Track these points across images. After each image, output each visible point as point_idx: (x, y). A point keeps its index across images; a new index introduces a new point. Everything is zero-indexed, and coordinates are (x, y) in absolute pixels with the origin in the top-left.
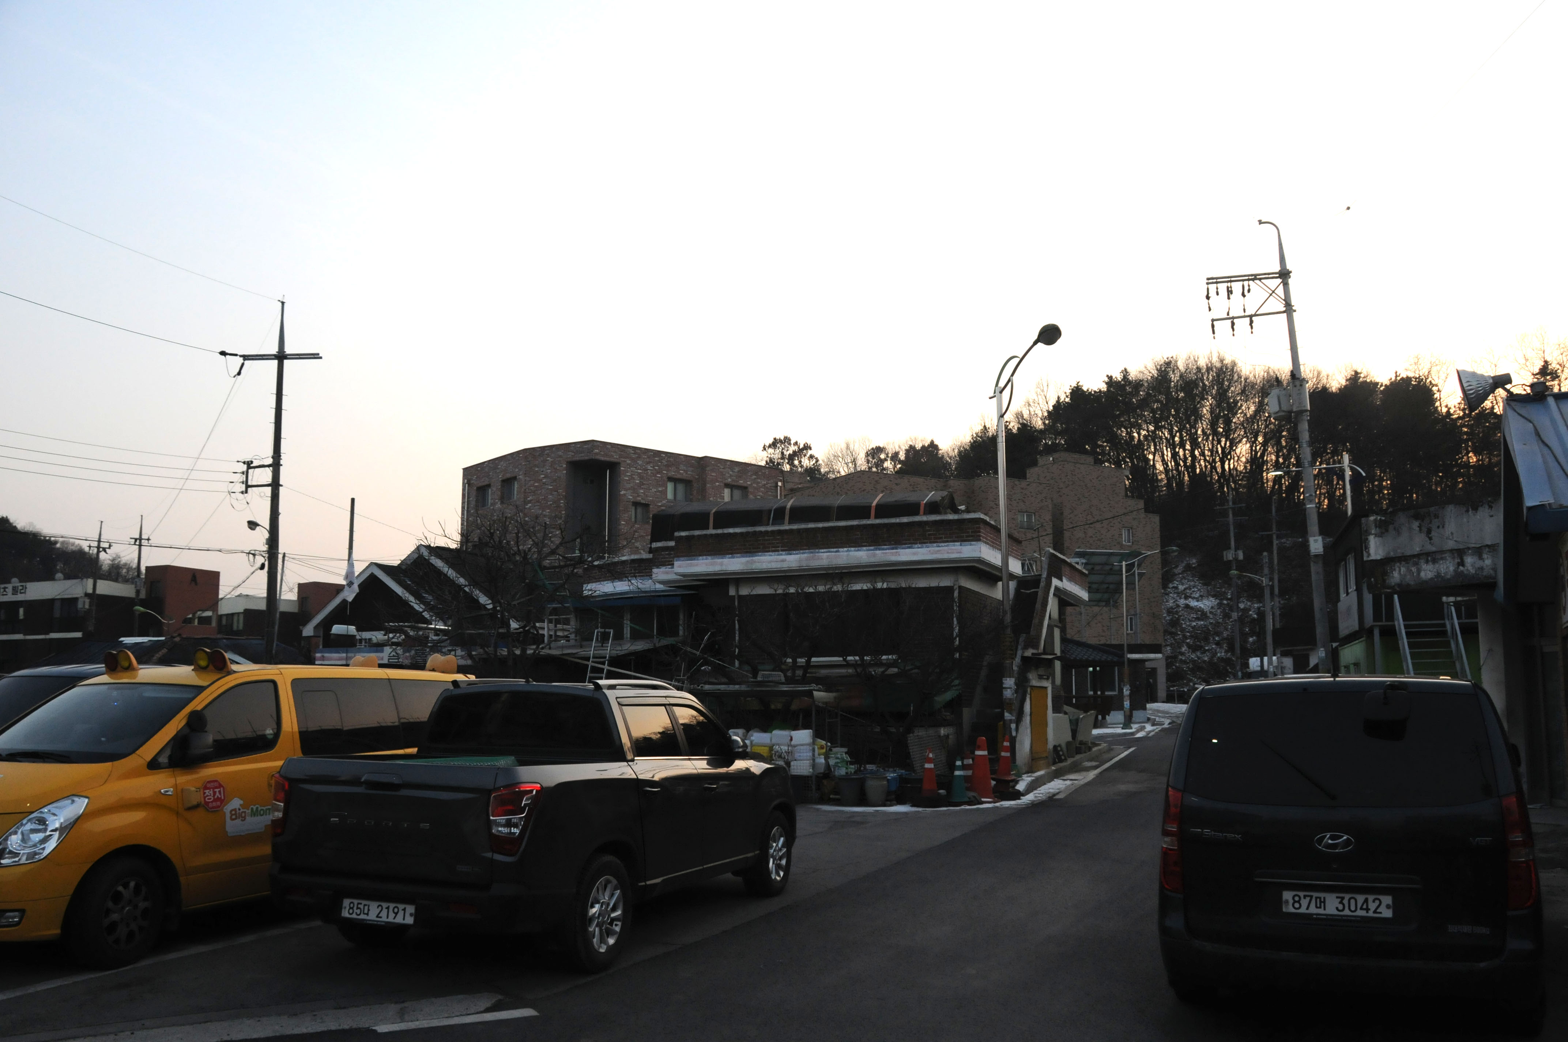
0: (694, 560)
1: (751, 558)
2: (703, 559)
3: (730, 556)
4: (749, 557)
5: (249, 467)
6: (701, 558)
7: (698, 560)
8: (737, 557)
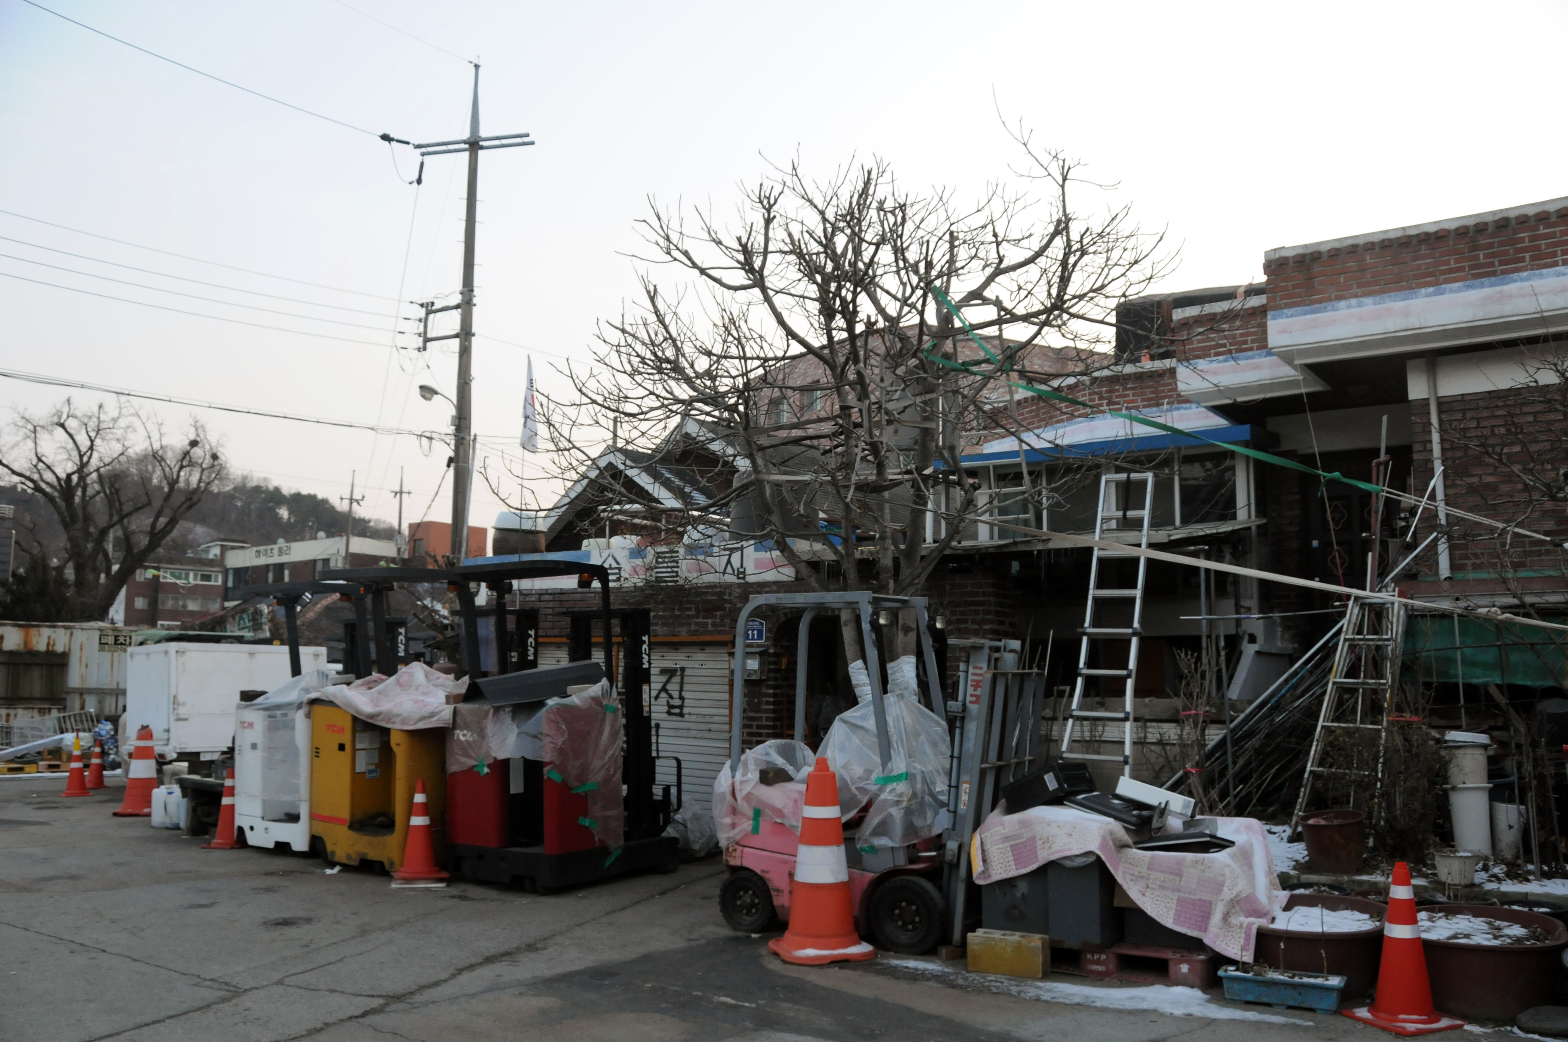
0: (1325, 310)
1: (1498, 289)
2: (1348, 307)
3: (1431, 289)
4: (1491, 286)
5: (428, 313)
6: (1343, 303)
7: (1334, 309)
8: (1452, 291)
